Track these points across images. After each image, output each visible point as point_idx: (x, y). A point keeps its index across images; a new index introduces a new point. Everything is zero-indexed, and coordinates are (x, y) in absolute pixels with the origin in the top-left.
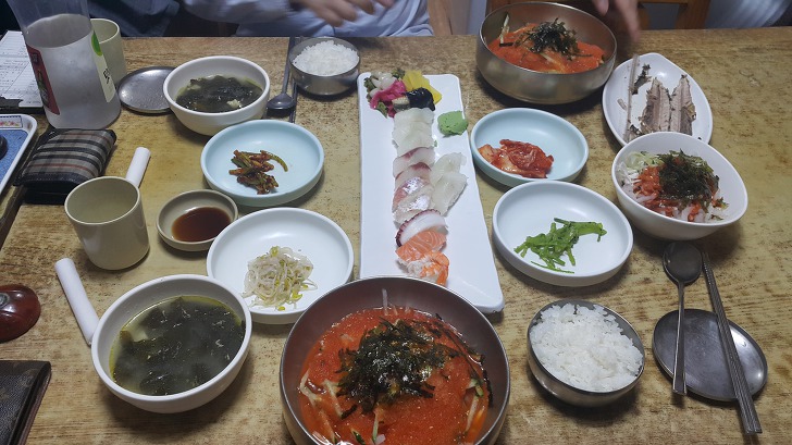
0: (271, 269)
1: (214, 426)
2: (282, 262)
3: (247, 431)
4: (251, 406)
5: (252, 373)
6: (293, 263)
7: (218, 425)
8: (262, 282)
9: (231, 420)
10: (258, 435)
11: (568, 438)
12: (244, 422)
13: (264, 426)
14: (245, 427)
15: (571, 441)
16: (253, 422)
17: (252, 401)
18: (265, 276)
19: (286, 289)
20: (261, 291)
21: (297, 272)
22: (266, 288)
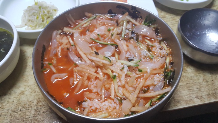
0: (34, 11)
1: (4, 97)
2: (40, 7)
3: (23, 98)
4: (26, 84)
5: (26, 66)
6: (46, 8)
7: (7, 97)
8: (30, 18)
9: (15, 93)
10: (30, 100)
11: (207, 82)
12: (22, 93)
13: (34, 94)
14: (22, 96)
15: (210, 83)
16: (27, 93)
17: (26, 81)
18: (31, 15)
19: (43, 21)
20: (30, 23)
21: (48, 12)
22: (32, 21)
